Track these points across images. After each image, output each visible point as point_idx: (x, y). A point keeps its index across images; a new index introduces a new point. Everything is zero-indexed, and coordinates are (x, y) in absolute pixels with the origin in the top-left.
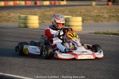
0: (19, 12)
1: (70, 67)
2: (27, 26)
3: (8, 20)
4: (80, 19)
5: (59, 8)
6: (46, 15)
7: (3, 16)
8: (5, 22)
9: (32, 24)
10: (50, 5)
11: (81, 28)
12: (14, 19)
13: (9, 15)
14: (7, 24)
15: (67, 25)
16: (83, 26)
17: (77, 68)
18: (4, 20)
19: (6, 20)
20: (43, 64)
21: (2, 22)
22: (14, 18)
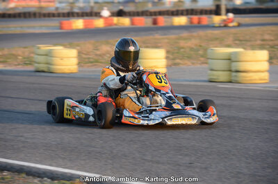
1: (250, 163)
3: (97, 61)
4: (263, 55)
5: (209, 32)
6: (183, 48)
7: (85, 52)
8: (90, 64)
10: (189, 24)
11: (266, 76)
13: (97, 50)
14: (93, 69)
15: (233, 69)
16: (270, 71)
17: (266, 165)
18: (87, 60)
19: (92, 60)
20: (187, 155)
22: (108, 55)
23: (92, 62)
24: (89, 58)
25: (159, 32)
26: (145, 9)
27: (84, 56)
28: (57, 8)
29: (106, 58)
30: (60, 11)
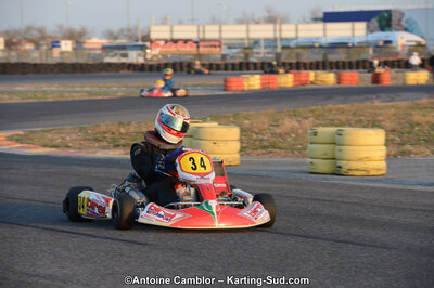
0: (312, 111)
2: (339, 167)
3: (273, 146)
7: (257, 131)
8: (260, 151)
9: (360, 160)
12: (295, 139)
13: (277, 126)
14: (266, 159)
18: (258, 143)
19: (265, 143)
21: (249, 151)
22: (293, 136)
23: (264, 147)
24: (262, 140)
25: (383, 95)
26: (363, 57)
27: (255, 136)
28: (224, 57)
29: (289, 139)
30: (228, 60)
